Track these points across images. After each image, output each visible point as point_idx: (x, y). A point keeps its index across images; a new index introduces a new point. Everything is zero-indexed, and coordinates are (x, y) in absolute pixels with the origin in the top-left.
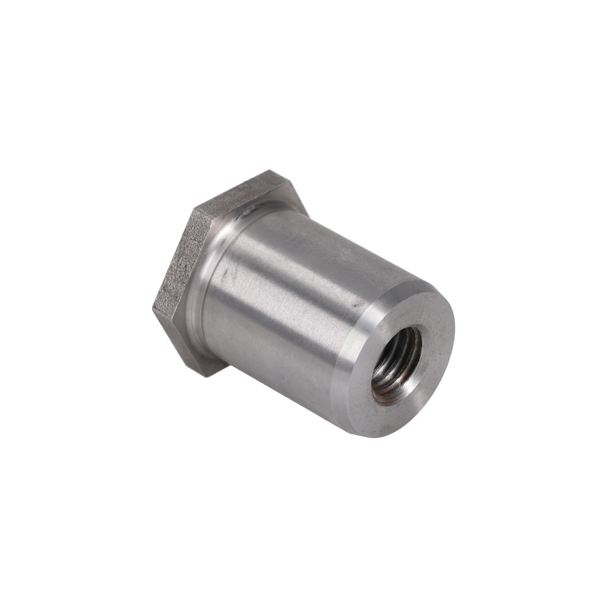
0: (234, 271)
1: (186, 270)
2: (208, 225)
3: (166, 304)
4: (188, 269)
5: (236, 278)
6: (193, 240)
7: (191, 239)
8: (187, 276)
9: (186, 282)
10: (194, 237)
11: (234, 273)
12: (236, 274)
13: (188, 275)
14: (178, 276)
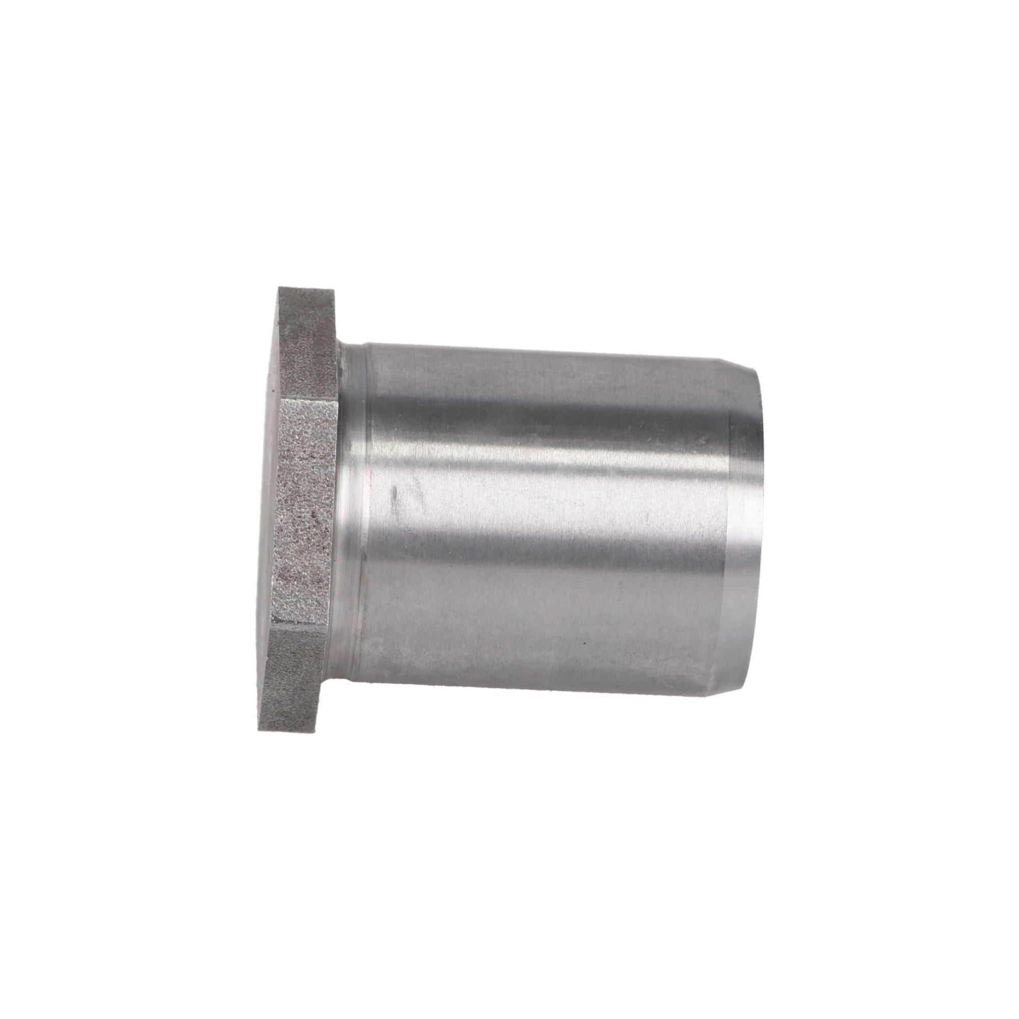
0: (412, 483)
1: (317, 522)
2: (329, 416)
3: (300, 605)
4: (320, 519)
5: (424, 492)
6: (307, 459)
7: (302, 459)
8: (325, 532)
9: (329, 544)
10: (307, 453)
11: (415, 487)
12: (419, 488)
13: (326, 529)
14: (303, 540)
